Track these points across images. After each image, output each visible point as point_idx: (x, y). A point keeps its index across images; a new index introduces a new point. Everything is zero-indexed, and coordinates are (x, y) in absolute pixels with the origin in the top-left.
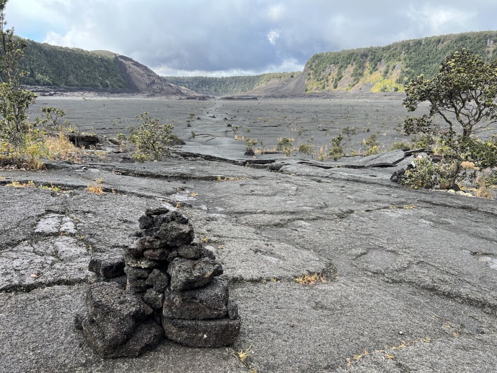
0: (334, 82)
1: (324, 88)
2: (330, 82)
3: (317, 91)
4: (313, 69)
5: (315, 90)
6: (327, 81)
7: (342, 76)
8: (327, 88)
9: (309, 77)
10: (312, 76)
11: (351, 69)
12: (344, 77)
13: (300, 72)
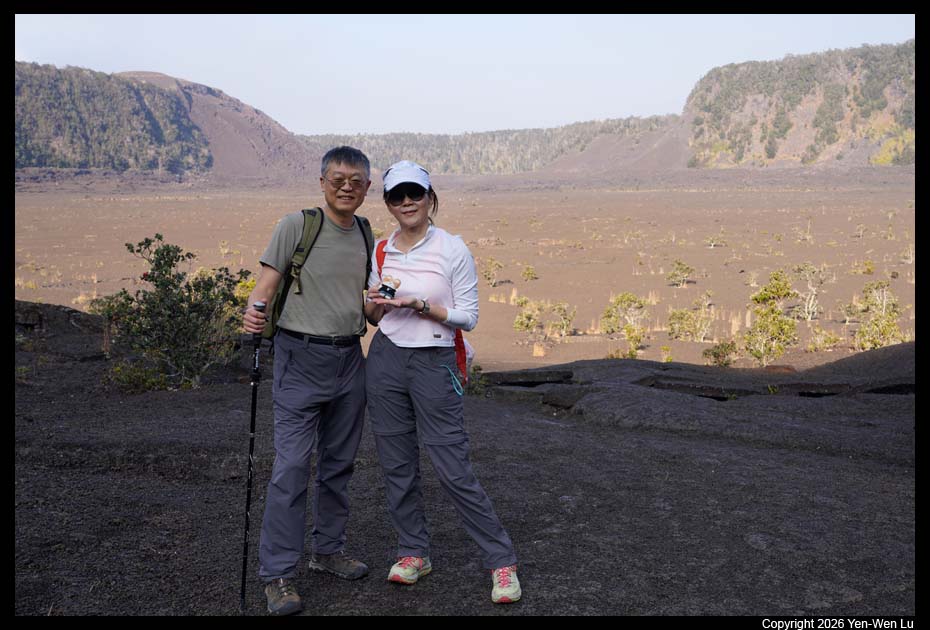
0: (766, 141)
1: (740, 157)
2: (755, 140)
3: (724, 166)
4: (708, 109)
5: (718, 161)
6: (748, 139)
7: (790, 126)
8: (748, 158)
9: (697, 130)
10: (705, 126)
11: (811, 104)
12: (794, 128)
13: (674, 116)
